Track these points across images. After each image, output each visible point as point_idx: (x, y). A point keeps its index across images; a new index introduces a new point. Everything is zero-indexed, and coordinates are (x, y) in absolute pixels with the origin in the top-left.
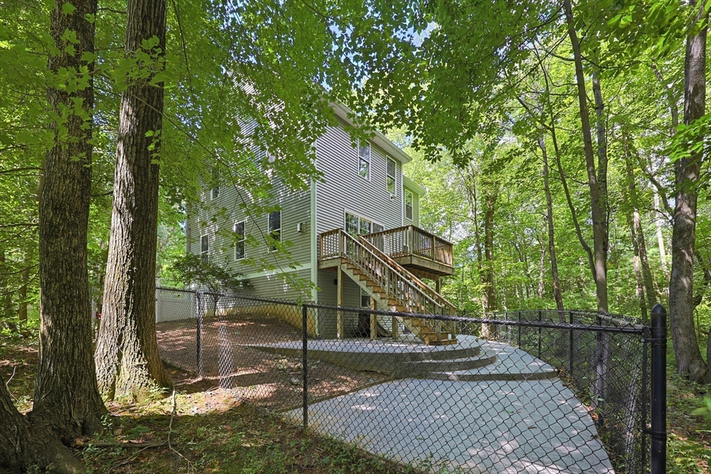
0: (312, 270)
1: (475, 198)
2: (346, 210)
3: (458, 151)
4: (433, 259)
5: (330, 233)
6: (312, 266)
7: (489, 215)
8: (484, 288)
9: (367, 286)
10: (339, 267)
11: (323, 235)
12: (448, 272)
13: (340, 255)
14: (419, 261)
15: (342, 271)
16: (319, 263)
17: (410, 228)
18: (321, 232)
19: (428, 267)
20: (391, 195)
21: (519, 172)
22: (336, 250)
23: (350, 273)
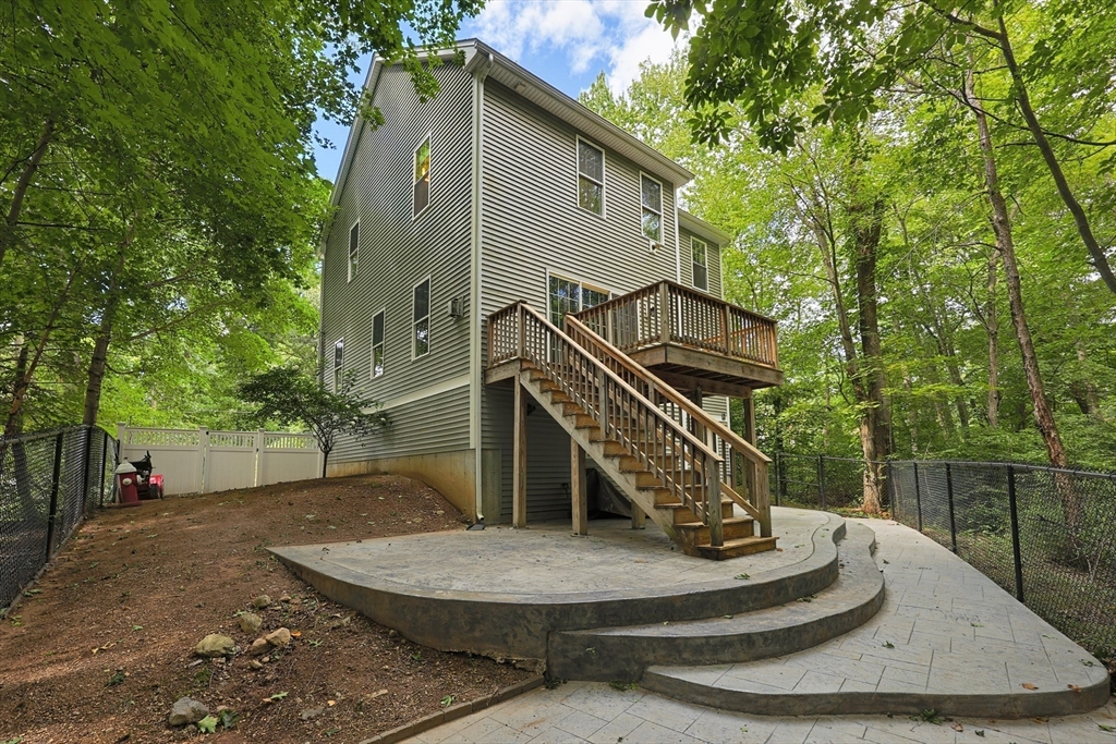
0: (472, 388)
1: (831, 239)
2: (550, 270)
3: (769, 118)
4: (726, 354)
5: (503, 313)
6: (471, 380)
7: (865, 271)
8: (861, 411)
9: (565, 415)
10: (517, 378)
11: (494, 318)
12: (765, 380)
13: (519, 355)
14: (688, 357)
15: (522, 388)
16: (485, 373)
17: (661, 287)
18: (489, 314)
19: (712, 368)
20: (653, 243)
21: (920, 149)
22: (514, 344)
23: (534, 390)
